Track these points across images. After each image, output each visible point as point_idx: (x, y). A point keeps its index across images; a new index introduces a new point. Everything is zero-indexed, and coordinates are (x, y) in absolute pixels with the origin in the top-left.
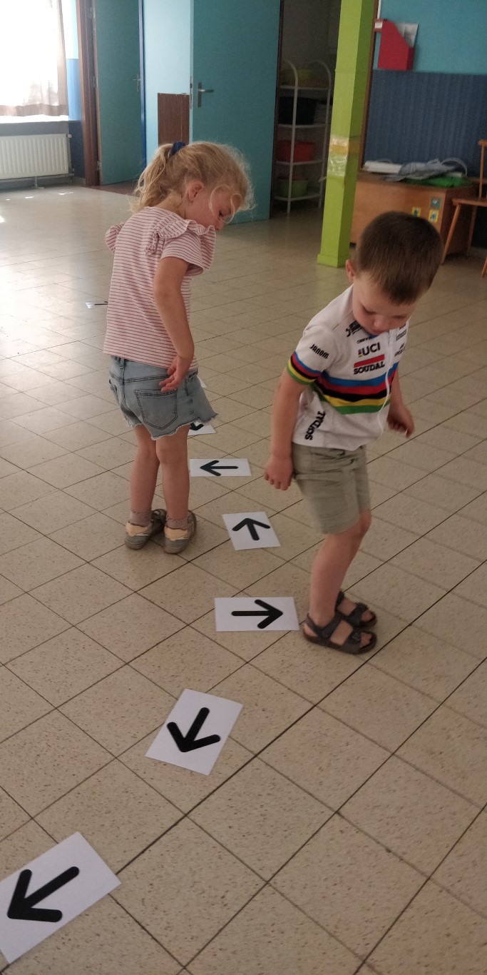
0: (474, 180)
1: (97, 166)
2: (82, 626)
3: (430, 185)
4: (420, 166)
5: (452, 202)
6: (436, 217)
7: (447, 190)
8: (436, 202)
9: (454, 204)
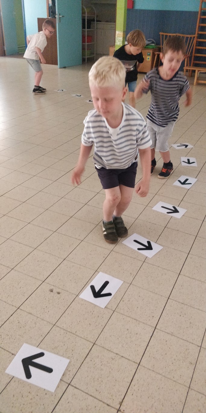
0: (159, 46)
1: (4, 48)
5: (154, 54)
6: (150, 59)
7: (152, 49)
8: (149, 54)
9: (155, 54)
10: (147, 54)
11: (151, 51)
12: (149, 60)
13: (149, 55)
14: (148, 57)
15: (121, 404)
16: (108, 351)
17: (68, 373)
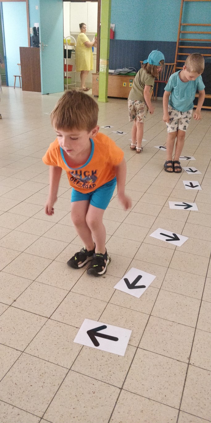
3: (128, 75)
4: (121, 70)
8: (131, 80)
10: (129, 81)
13: (131, 82)
15: (189, 359)
16: (165, 320)
17: (134, 339)
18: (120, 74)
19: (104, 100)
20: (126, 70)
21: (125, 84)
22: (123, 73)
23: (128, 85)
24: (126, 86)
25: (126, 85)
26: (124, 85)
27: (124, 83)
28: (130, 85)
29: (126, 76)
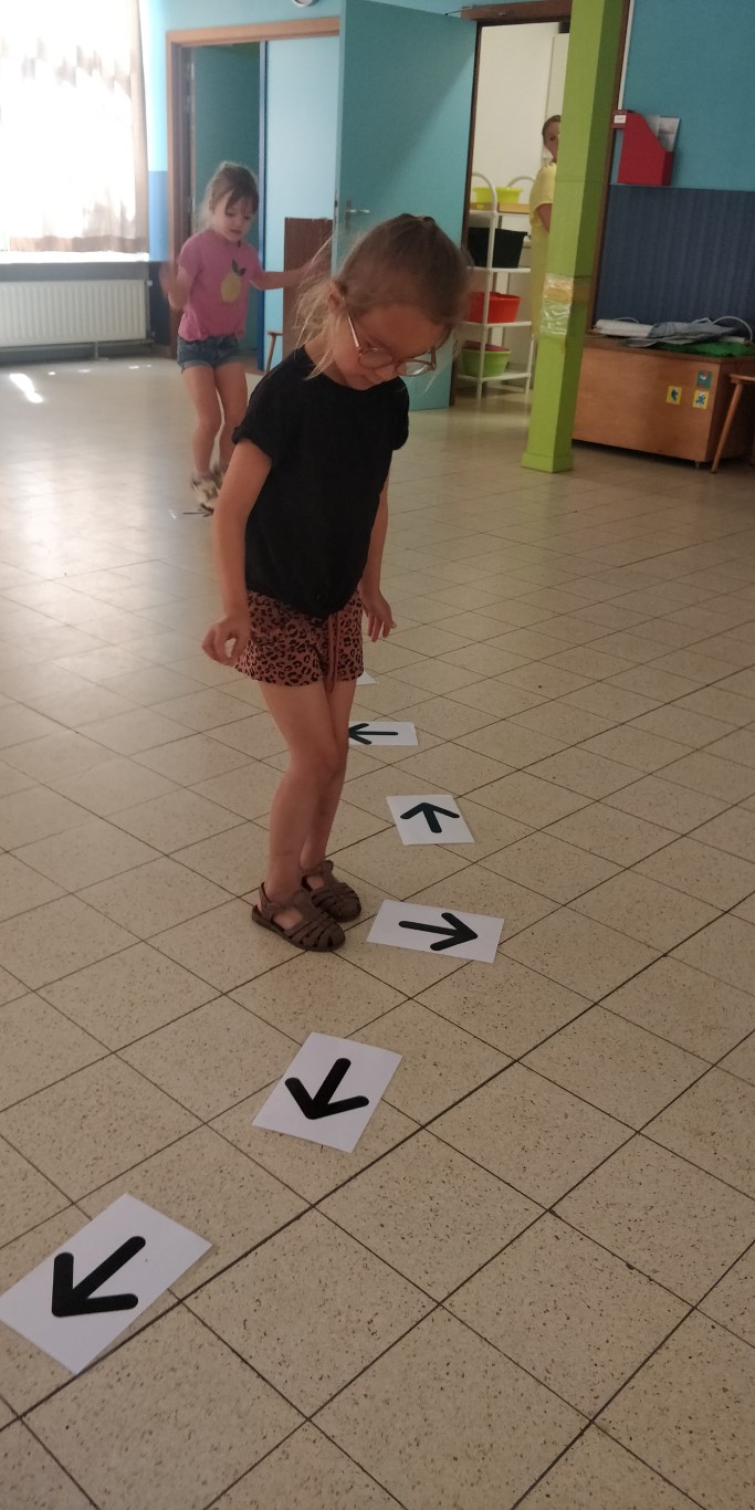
2: (156, 942)
3: (698, 353)
4: (680, 327)
5: (730, 378)
6: (706, 401)
7: (719, 360)
8: (704, 378)
9: (733, 381)
10: (696, 378)
11: (715, 369)
12: (704, 406)
13: (702, 385)
14: (699, 393)
18: (657, 347)
19: (548, 464)
20: (708, 327)
21: (674, 393)
22: (675, 342)
23: (687, 397)
24: (678, 402)
25: (678, 397)
26: (669, 399)
27: (671, 389)
28: (696, 398)
29: (686, 356)
